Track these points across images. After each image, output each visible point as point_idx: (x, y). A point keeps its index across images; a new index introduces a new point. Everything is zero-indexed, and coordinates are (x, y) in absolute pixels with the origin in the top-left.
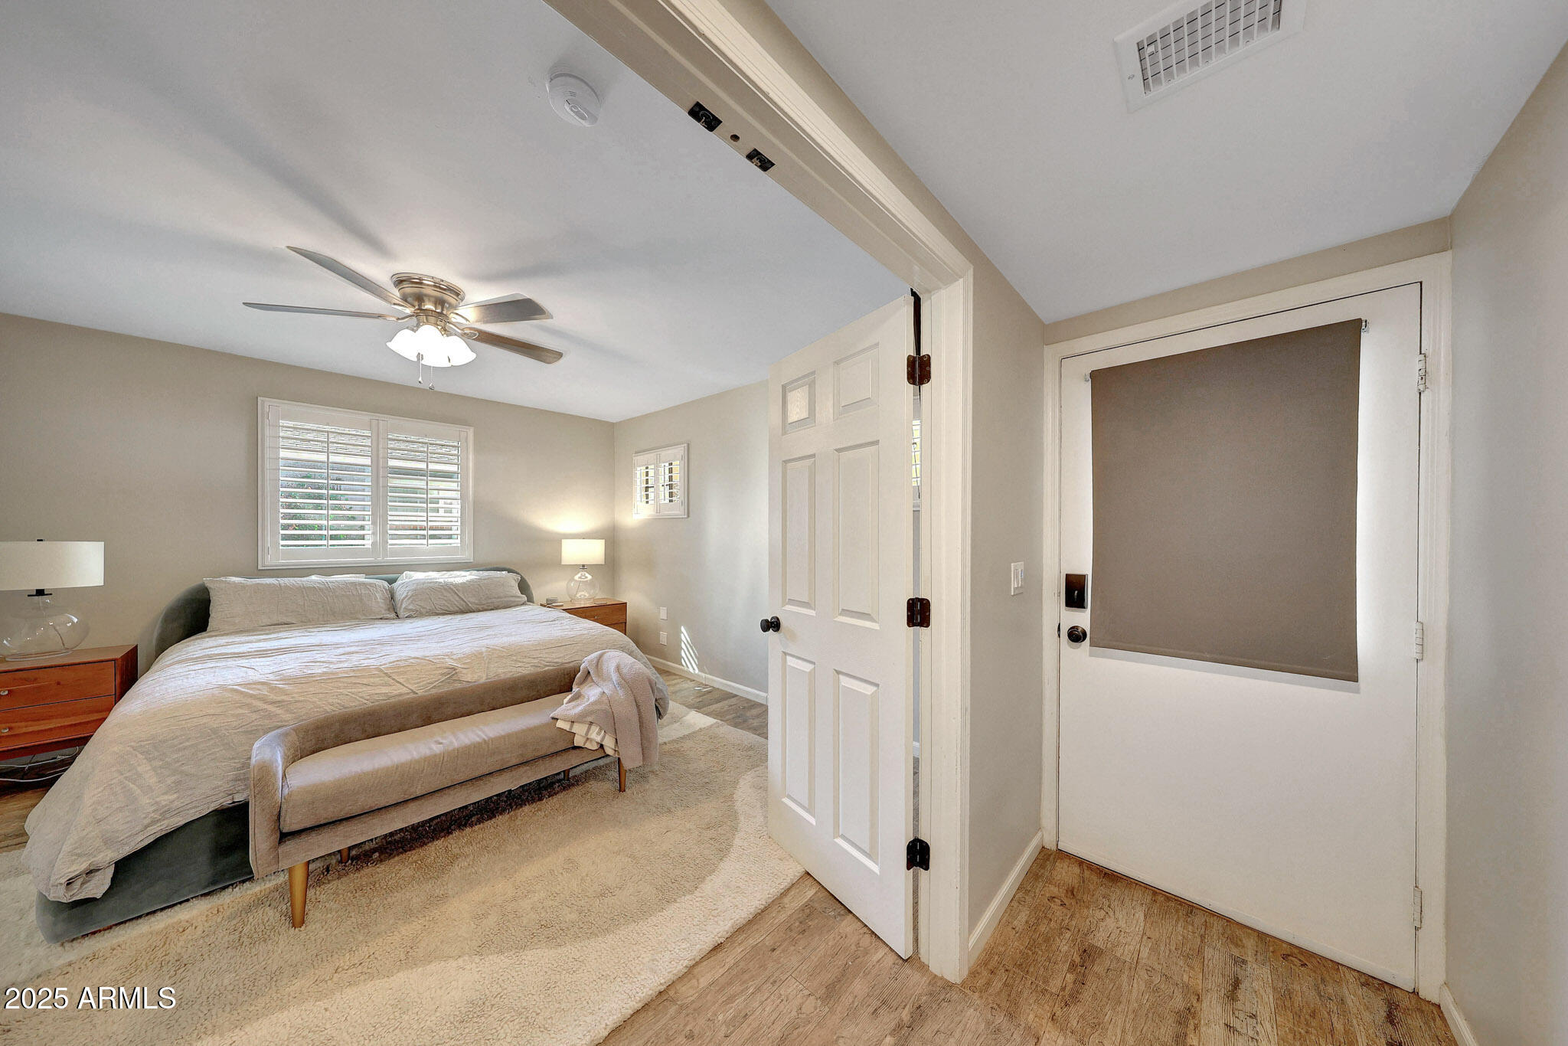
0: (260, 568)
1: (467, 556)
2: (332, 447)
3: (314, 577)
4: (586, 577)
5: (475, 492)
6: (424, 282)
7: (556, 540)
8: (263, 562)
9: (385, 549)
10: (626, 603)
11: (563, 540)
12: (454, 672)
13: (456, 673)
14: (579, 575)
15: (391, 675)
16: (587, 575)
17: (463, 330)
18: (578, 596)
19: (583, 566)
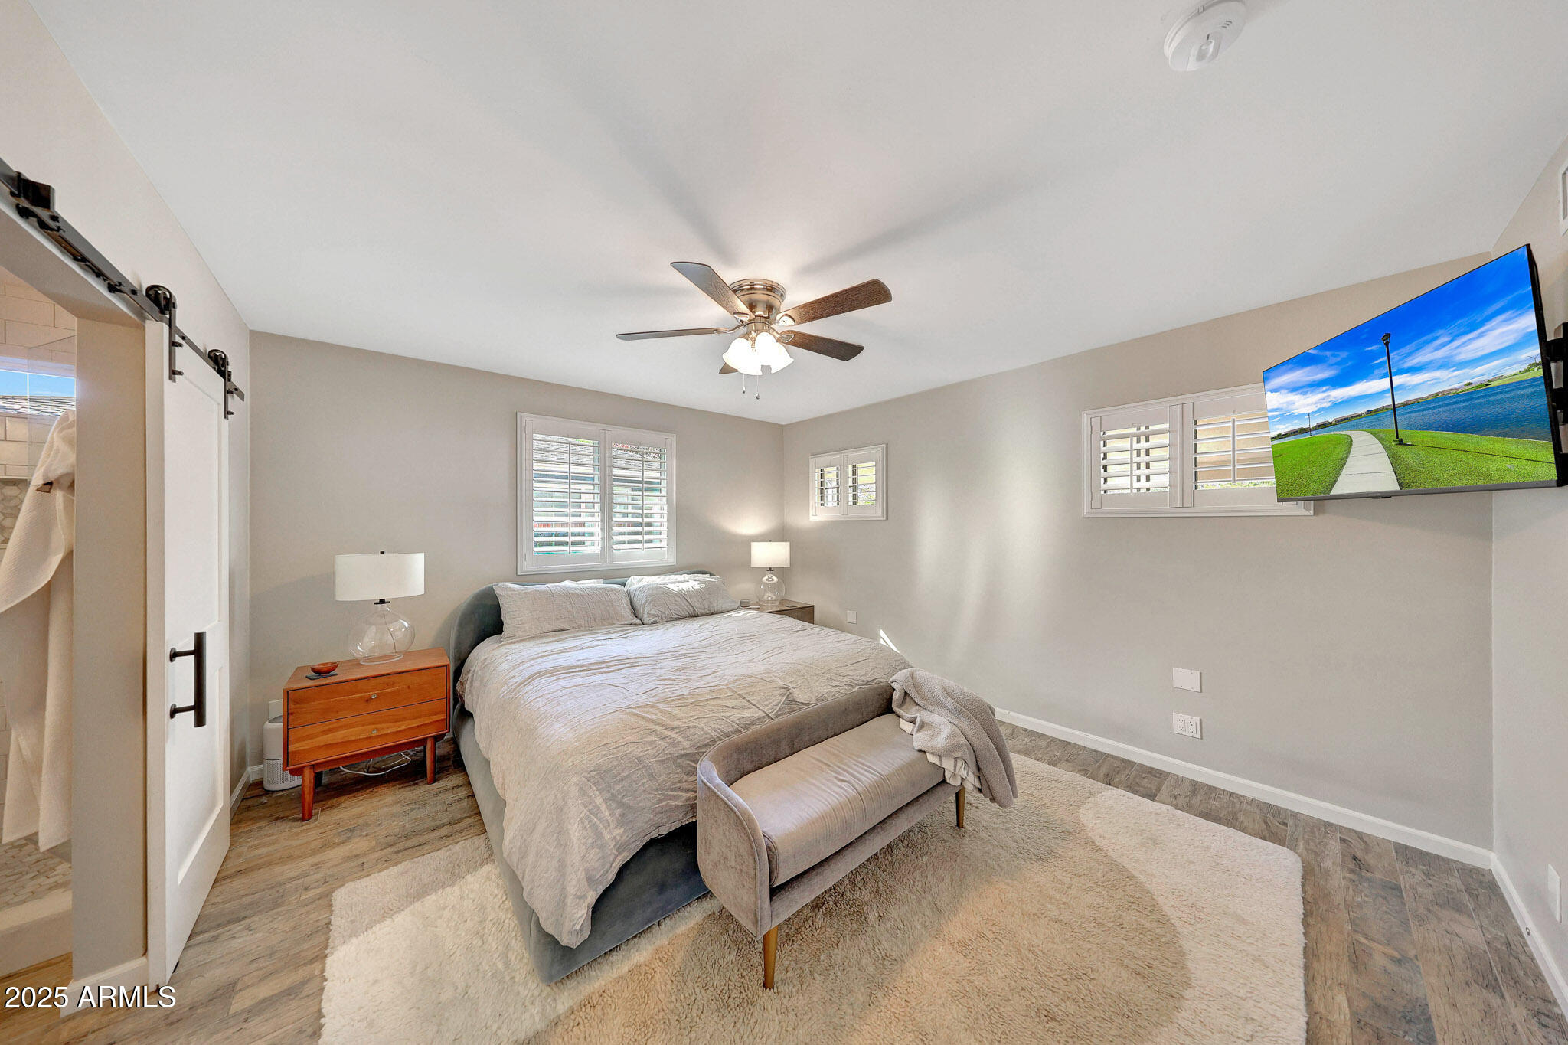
0: (518, 574)
1: (670, 559)
2: (574, 458)
3: (567, 584)
4: (773, 580)
5: (677, 498)
6: (755, 286)
7: (747, 541)
8: (521, 568)
9: (610, 556)
10: (813, 606)
11: (752, 543)
12: (788, 693)
13: (790, 693)
14: (766, 577)
15: (745, 696)
16: (774, 577)
17: (780, 334)
18: (766, 597)
19: (770, 568)
